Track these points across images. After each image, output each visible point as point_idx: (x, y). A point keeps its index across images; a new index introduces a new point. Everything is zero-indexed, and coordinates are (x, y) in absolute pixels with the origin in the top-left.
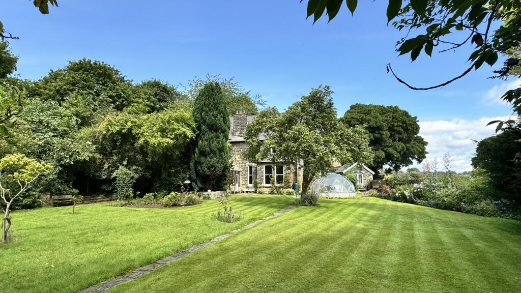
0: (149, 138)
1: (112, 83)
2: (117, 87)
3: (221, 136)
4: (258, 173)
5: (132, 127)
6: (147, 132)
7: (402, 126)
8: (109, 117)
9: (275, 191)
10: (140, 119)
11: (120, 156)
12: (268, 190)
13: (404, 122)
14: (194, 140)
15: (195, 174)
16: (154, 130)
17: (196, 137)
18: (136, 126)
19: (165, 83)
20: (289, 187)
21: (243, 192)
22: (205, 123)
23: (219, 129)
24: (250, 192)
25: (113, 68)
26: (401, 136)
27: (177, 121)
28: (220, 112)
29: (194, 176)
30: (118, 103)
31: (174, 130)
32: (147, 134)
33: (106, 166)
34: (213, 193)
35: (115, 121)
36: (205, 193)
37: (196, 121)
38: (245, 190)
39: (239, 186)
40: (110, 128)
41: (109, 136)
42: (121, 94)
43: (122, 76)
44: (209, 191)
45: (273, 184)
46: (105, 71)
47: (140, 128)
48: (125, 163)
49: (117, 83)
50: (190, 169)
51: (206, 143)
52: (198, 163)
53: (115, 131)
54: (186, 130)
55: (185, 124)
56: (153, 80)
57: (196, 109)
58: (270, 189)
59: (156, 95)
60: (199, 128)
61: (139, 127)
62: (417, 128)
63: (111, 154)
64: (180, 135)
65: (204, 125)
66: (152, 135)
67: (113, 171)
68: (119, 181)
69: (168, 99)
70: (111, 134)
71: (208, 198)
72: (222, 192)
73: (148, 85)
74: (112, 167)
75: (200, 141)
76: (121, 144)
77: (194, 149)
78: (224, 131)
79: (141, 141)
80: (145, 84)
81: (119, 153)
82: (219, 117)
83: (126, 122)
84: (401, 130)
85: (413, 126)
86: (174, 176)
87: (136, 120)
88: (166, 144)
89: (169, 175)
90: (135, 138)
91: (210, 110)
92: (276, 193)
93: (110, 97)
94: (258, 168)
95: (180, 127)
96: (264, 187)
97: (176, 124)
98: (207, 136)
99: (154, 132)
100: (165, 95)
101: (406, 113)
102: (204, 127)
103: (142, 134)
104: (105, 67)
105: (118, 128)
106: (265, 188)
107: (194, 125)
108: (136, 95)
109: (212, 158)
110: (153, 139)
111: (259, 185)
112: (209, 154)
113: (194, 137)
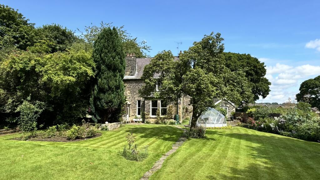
0: (53, 76)
1: (15, 25)
2: (21, 29)
3: (118, 75)
4: (146, 106)
5: (35, 65)
6: (50, 70)
7: (253, 70)
8: (12, 55)
9: (160, 121)
10: (43, 58)
11: (24, 91)
12: (154, 120)
13: (255, 67)
14: (94, 78)
15: (94, 108)
16: (57, 68)
17: (96, 76)
18: (39, 64)
19: (64, 28)
20: (172, 118)
21: (132, 122)
22: (104, 63)
23: (116, 69)
24: (139, 122)
25: (17, 12)
26: (252, 77)
27: (79, 60)
28: (118, 54)
29: (93, 110)
30: (21, 43)
31: (75, 69)
32: (50, 72)
33: (10, 101)
34: (110, 124)
35: (19, 59)
36: (103, 125)
37: (95, 61)
38: (135, 120)
39: (129, 117)
40: (13, 66)
41: (12, 73)
42: (24, 36)
43: (26, 19)
44: (107, 123)
45: (158, 115)
46: (9, 13)
47: (44, 67)
48: (29, 98)
49: (21, 25)
50: (89, 104)
51: (105, 81)
52: (97, 99)
53: (18, 69)
54: (87, 70)
55: (86, 63)
56: (54, 25)
57: (95, 51)
58: (156, 119)
59: (56, 38)
60: (98, 68)
61: (43, 65)
62: (264, 72)
63: (15, 90)
64: (82, 73)
65: (103, 65)
66: (56, 73)
67: (17, 106)
68: (23, 116)
69: (66, 42)
70: (14, 71)
71: (106, 129)
72: (117, 123)
73: (49, 29)
74: (16, 102)
75: (100, 79)
76: (25, 81)
77: (94, 86)
78: (120, 71)
79: (45, 78)
80: (46, 28)
81: (22, 89)
82: (117, 58)
83: (30, 60)
84: (253, 73)
85: (262, 70)
86: (75, 110)
87: (39, 58)
88: (68, 82)
89: (71, 108)
90: (39, 75)
91: (109, 52)
92: (161, 123)
93: (14, 37)
94: (146, 102)
95: (82, 66)
96: (150, 118)
97: (77, 63)
98: (106, 75)
99: (57, 70)
100: (64, 38)
101: (256, 60)
102: (103, 67)
103: (46, 72)
104: (9, 10)
105: (21, 66)
106: (152, 119)
107: (94, 65)
108: (38, 37)
109: (109, 94)
110: (56, 77)
111: (146, 116)
112: (107, 91)
113: (94, 76)
